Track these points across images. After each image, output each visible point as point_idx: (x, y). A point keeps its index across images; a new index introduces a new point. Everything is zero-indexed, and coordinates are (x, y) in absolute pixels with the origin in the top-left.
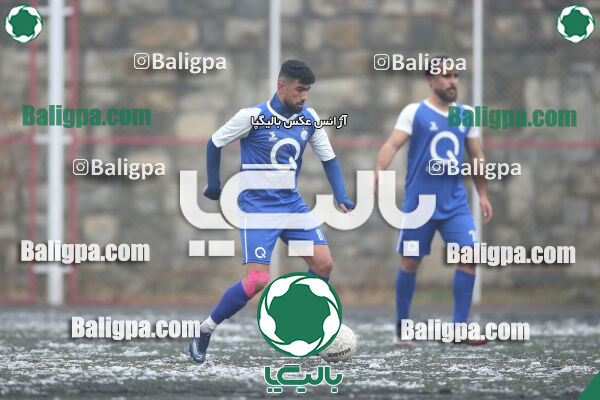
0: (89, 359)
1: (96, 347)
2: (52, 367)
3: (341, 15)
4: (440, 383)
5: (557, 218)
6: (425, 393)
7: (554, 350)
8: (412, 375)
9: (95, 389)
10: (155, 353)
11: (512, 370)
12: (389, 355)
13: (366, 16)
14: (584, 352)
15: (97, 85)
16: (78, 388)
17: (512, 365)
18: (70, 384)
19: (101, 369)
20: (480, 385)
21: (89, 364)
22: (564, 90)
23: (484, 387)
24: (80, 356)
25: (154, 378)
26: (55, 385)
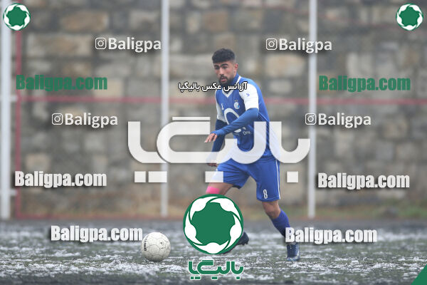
0: (30, 259)
1: (34, 250)
2: (3, 264)
3: (214, 7)
4: (285, 276)
5: (370, 156)
6: (274, 283)
7: (368, 251)
8: (266, 270)
9: (34, 281)
10: (77, 254)
11: (338, 266)
12: (248, 255)
13: (232, 8)
14: (390, 253)
15: (35, 58)
16: (22, 279)
17: (338, 262)
18: (15, 277)
19: (38, 266)
20: (314, 277)
21: (29, 263)
22: (376, 62)
23: (318, 279)
24: (23, 256)
25: (77, 273)
26: (5, 277)
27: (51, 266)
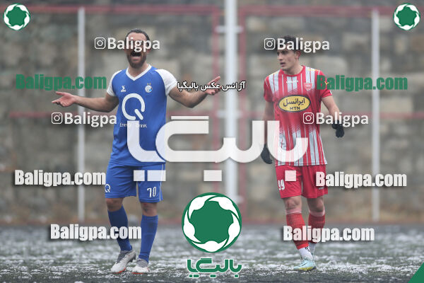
27: (273, 266)
